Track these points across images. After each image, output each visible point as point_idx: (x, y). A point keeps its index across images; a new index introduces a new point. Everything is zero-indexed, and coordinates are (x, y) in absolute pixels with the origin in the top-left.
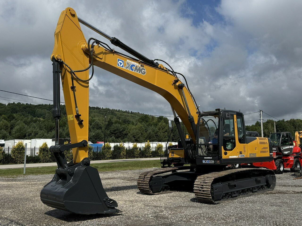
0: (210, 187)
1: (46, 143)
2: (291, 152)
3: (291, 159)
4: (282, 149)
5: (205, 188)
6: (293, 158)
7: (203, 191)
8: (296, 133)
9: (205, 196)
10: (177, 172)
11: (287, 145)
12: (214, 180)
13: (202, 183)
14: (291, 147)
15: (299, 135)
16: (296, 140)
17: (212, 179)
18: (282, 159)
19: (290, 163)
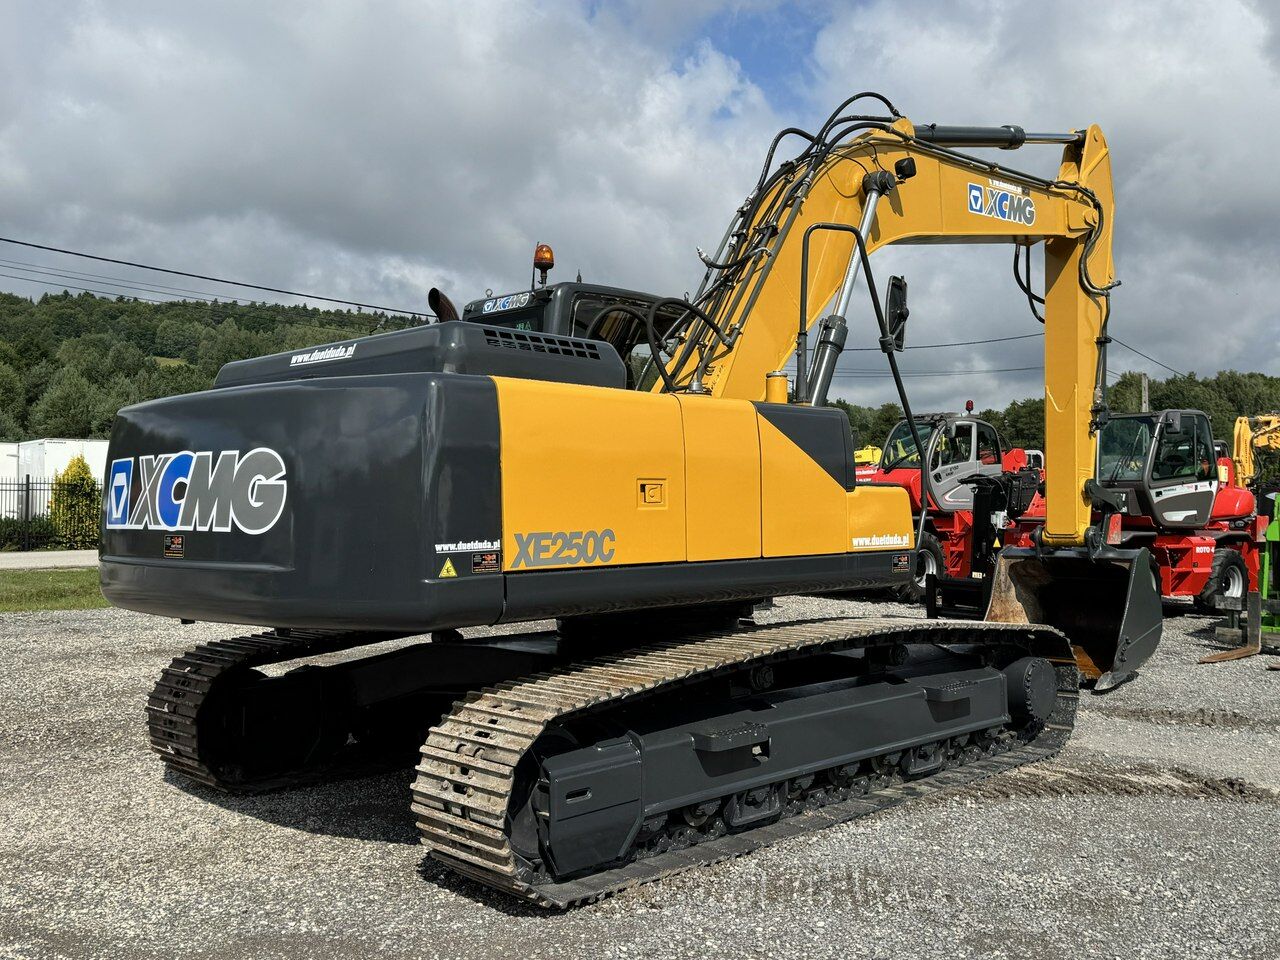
0: (505, 786)
1: (80, 460)
2: (1203, 512)
3: (1199, 550)
4: (1156, 500)
5: (475, 788)
6: (1210, 545)
7: (465, 812)
8: (1237, 424)
9: (478, 852)
11: (1183, 479)
12: (550, 725)
13: (469, 745)
14: (1203, 486)
15: (1249, 434)
16: (1235, 458)
17: (538, 723)
18: (1153, 550)
19: (1196, 570)
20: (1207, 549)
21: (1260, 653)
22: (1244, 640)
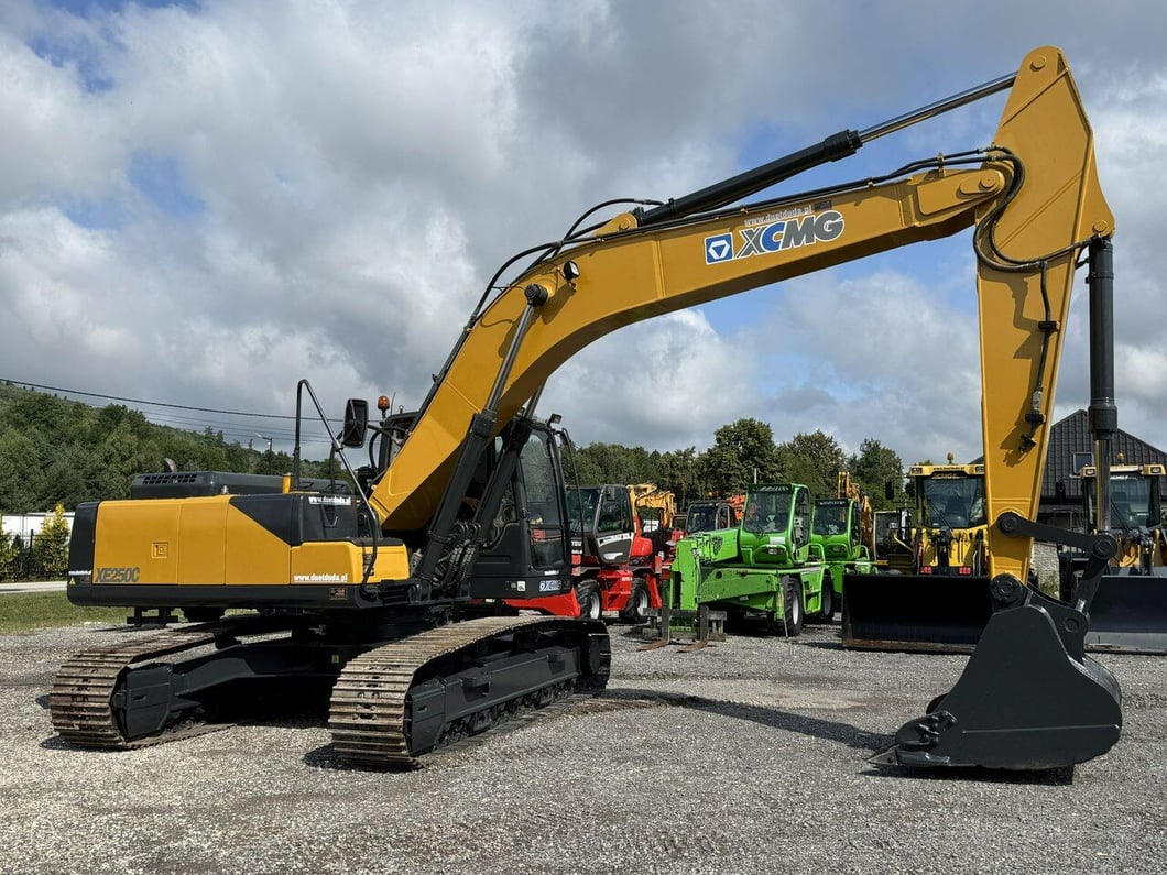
0: (399, 702)
2: (626, 553)
3: (624, 579)
4: (600, 545)
6: (629, 576)
10: (240, 642)
11: (612, 531)
14: (626, 536)
18: (598, 580)
19: (622, 593)
20: (628, 579)
21: (670, 644)
22: (660, 635)
